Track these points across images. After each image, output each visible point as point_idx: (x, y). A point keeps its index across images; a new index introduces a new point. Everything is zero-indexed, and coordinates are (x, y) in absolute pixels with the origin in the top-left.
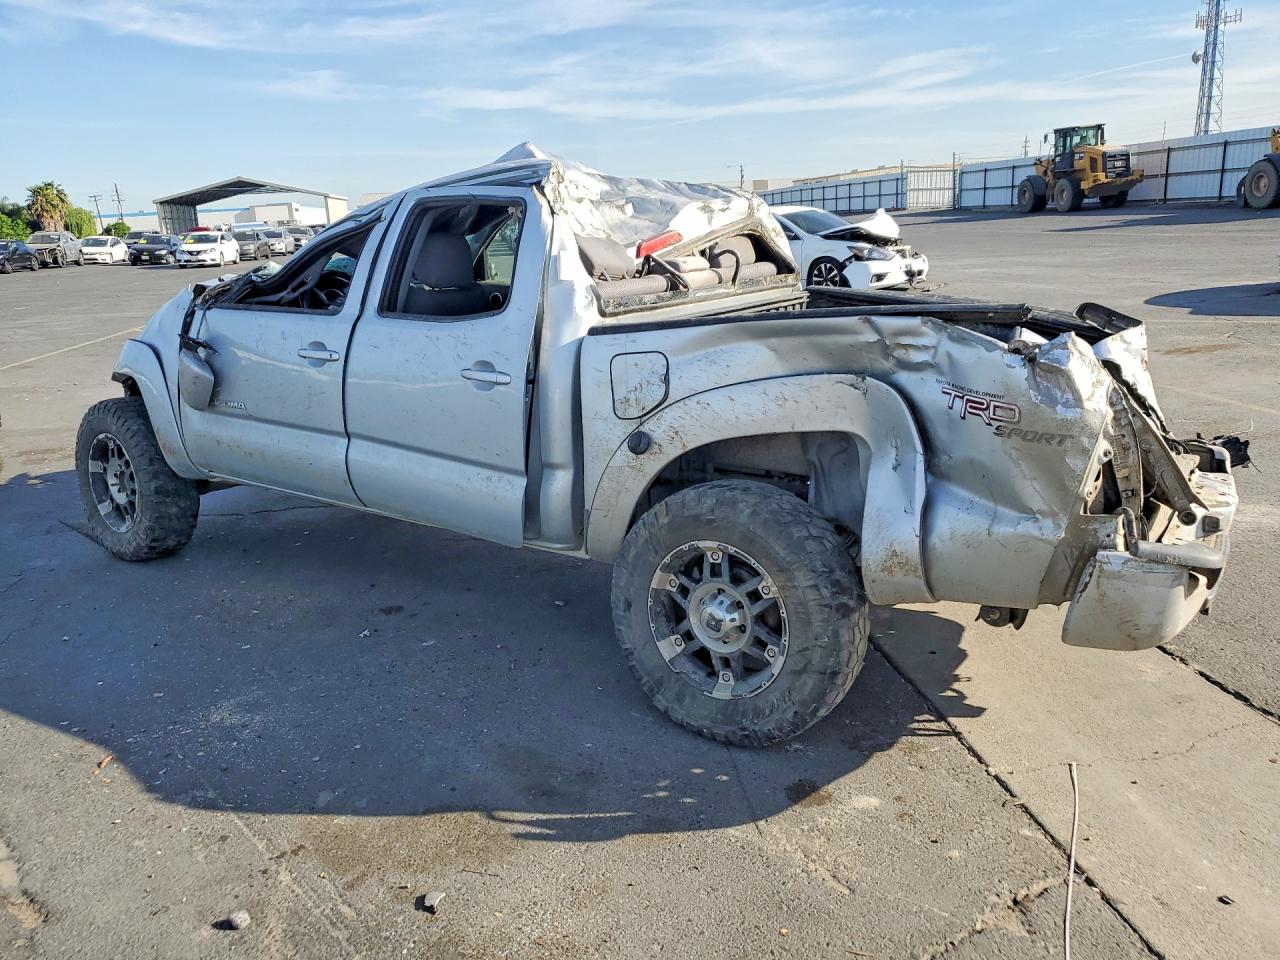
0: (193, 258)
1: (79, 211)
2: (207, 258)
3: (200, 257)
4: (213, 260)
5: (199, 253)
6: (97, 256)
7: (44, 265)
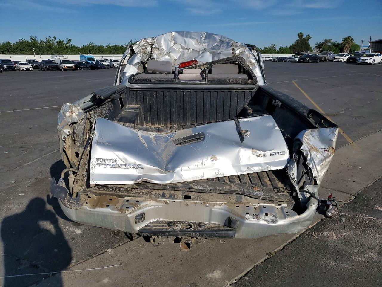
0: (363, 61)
1: (356, 45)
2: (368, 61)
3: (365, 61)
4: (369, 62)
5: (365, 60)
6: (339, 59)
7: (321, 61)
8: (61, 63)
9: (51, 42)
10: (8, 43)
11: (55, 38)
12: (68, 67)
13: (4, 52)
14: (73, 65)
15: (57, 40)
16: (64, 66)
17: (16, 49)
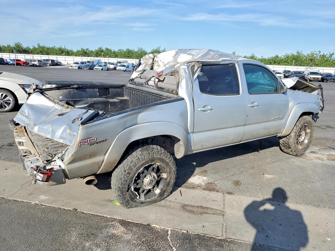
8: (308, 74)
9: (315, 56)
10: (277, 56)
11: (320, 52)
12: (314, 78)
13: (271, 63)
14: (320, 77)
15: (322, 54)
16: (311, 77)
17: (281, 61)
